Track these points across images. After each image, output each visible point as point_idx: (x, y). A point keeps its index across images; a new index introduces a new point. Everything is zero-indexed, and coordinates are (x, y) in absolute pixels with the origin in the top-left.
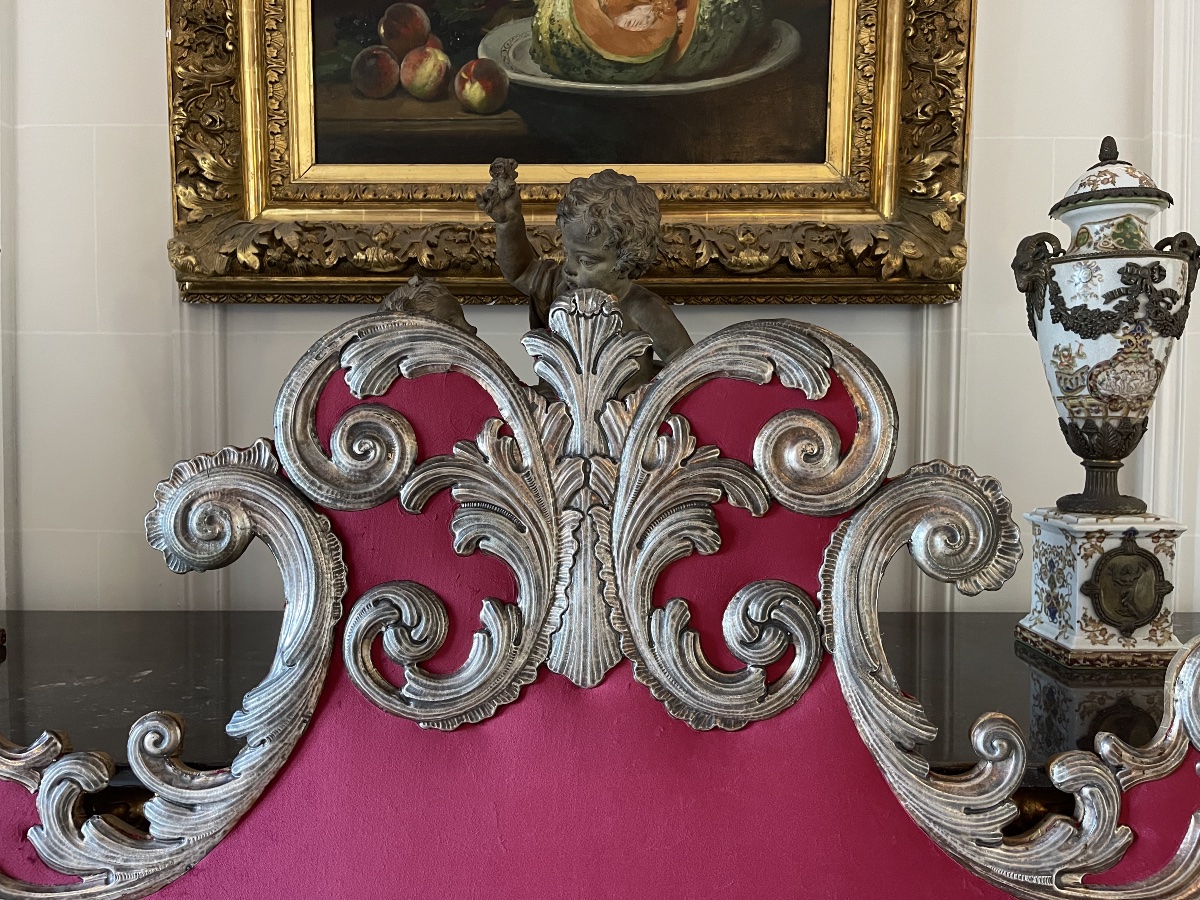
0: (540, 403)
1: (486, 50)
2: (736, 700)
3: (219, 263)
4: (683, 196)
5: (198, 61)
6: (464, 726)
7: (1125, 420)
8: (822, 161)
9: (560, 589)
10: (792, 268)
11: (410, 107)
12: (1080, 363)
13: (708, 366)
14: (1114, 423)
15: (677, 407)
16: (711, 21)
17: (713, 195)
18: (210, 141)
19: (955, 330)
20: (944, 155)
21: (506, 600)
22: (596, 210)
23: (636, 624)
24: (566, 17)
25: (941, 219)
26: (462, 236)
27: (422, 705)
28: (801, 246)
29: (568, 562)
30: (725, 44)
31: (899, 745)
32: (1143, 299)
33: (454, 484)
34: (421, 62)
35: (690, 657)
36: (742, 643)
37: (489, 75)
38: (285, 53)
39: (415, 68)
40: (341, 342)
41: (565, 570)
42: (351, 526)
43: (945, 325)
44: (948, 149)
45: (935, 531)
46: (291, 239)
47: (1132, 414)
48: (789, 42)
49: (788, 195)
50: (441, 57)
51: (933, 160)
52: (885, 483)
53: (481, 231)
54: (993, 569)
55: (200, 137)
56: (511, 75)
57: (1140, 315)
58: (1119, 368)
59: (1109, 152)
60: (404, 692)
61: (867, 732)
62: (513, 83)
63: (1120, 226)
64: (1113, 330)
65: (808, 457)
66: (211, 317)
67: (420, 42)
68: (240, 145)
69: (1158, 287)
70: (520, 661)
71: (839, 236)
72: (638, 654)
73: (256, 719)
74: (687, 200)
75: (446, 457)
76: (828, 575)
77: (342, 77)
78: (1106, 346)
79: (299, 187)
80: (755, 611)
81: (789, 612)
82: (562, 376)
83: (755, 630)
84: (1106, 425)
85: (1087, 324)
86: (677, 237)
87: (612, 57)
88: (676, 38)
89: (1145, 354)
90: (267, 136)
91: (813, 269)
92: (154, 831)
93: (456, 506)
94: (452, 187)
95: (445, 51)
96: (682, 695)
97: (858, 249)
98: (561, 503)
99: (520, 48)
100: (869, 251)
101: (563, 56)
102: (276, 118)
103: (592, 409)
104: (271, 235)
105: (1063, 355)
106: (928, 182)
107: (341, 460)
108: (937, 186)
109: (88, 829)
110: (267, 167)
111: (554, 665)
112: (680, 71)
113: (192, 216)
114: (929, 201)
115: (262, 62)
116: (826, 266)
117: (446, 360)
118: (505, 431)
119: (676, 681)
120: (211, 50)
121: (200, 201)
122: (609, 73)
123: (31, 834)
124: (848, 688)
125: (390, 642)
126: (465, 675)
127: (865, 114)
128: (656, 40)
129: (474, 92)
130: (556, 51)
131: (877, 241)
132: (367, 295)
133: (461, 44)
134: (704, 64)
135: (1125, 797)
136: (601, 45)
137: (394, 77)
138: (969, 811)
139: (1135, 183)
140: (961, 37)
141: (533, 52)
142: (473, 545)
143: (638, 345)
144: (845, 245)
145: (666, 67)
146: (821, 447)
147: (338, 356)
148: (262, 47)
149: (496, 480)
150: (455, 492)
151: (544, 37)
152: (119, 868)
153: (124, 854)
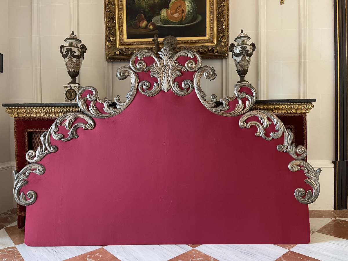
0: (160, 59)
1: (153, 21)
2: (183, 92)
3: (113, 54)
4: (184, 42)
5: (110, 24)
6: (152, 96)
7: (244, 69)
8: (206, 36)
9: (163, 81)
10: (200, 52)
11: (141, 30)
12: (237, 61)
13: (180, 55)
14: (242, 69)
15: (176, 60)
16: (188, 15)
17: (188, 42)
18: (112, 36)
19: (228, 62)
20: (222, 34)
21: (157, 82)
22: (168, 40)
23: (172, 84)
24: (165, 15)
25: (223, 44)
26: (150, 49)
27: (148, 93)
28: (202, 49)
29: (164, 77)
30: (190, 18)
31: (202, 97)
32: (244, 51)
33: (151, 69)
34: (143, 23)
35: (178, 87)
36: (184, 86)
37: (153, 24)
38: (122, 22)
39: (142, 24)
40: (137, 53)
41: (163, 79)
42: (139, 74)
43: (226, 62)
44: (223, 33)
45: (206, 73)
46: (124, 50)
47: (244, 68)
48: (200, 18)
49: (200, 41)
50: (146, 22)
51: (221, 35)
52: (201, 68)
53: (153, 48)
54: (213, 77)
55: (110, 35)
56: (157, 24)
57: (244, 53)
58: (242, 61)
59: (242, 32)
60: (146, 92)
61: (198, 96)
62: (157, 25)
63: (242, 42)
64: (240, 56)
65: (191, 65)
66: (110, 64)
67: (143, 20)
68: (116, 36)
69: (246, 49)
70: (159, 89)
71: (207, 47)
72: (172, 88)
73: (129, 95)
74: (184, 43)
75: (150, 66)
76: (194, 78)
77: (131, 26)
78: (240, 58)
79: (124, 43)
80: (185, 83)
81: (189, 82)
82: (163, 56)
83: (185, 85)
84: (241, 70)
85: (237, 55)
86: (183, 48)
87: (172, 21)
88: (182, 18)
89: (245, 59)
90: (120, 35)
91: (203, 52)
92: (118, 108)
93: (151, 72)
94: (148, 42)
95: (147, 21)
96: (177, 92)
97: (210, 49)
98: (163, 71)
99: (158, 20)
100: (212, 49)
101: (165, 21)
102: (121, 32)
103: (166, 60)
104: (121, 49)
105: (235, 60)
106: (221, 38)
107: (138, 66)
108: (222, 39)
109: (110, 108)
110: (120, 40)
111: (162, 89)
112: (183, 23)
113: (109, 47)
114: (221, 41)
115: (119, 24)
116: (205, 51)
117: (149, 55)
118: (156, 63)
119: (176, 90)
120: (112, 22)
121: (111, 45)
122: (172, 24)
123: (104, 109)
124: (196, 91)
125: (144, 87)
126: (152, 90)
127: (212, 28)
128: (179, 18)
129: (151, 27)
130: (164, 20)
131: (213, 48)
133: (149, 20)
134: (187, 22)
135: (228, 103)
136: (171, 19)
137: (139, 25)
138: (210, 104)
139: (244, 35)
140: (224, 16)
141: (160, 21)
142: (153, 76)
143: (172, 52)
144: (208, 48)
145: (181, 22)
146: (193, 63)
147: (137, 55)
148: (119, 21)
149: (155, 68)
150: (151, 70)
151: (162, 18)
152: (114, 111)
153: (114, 110)
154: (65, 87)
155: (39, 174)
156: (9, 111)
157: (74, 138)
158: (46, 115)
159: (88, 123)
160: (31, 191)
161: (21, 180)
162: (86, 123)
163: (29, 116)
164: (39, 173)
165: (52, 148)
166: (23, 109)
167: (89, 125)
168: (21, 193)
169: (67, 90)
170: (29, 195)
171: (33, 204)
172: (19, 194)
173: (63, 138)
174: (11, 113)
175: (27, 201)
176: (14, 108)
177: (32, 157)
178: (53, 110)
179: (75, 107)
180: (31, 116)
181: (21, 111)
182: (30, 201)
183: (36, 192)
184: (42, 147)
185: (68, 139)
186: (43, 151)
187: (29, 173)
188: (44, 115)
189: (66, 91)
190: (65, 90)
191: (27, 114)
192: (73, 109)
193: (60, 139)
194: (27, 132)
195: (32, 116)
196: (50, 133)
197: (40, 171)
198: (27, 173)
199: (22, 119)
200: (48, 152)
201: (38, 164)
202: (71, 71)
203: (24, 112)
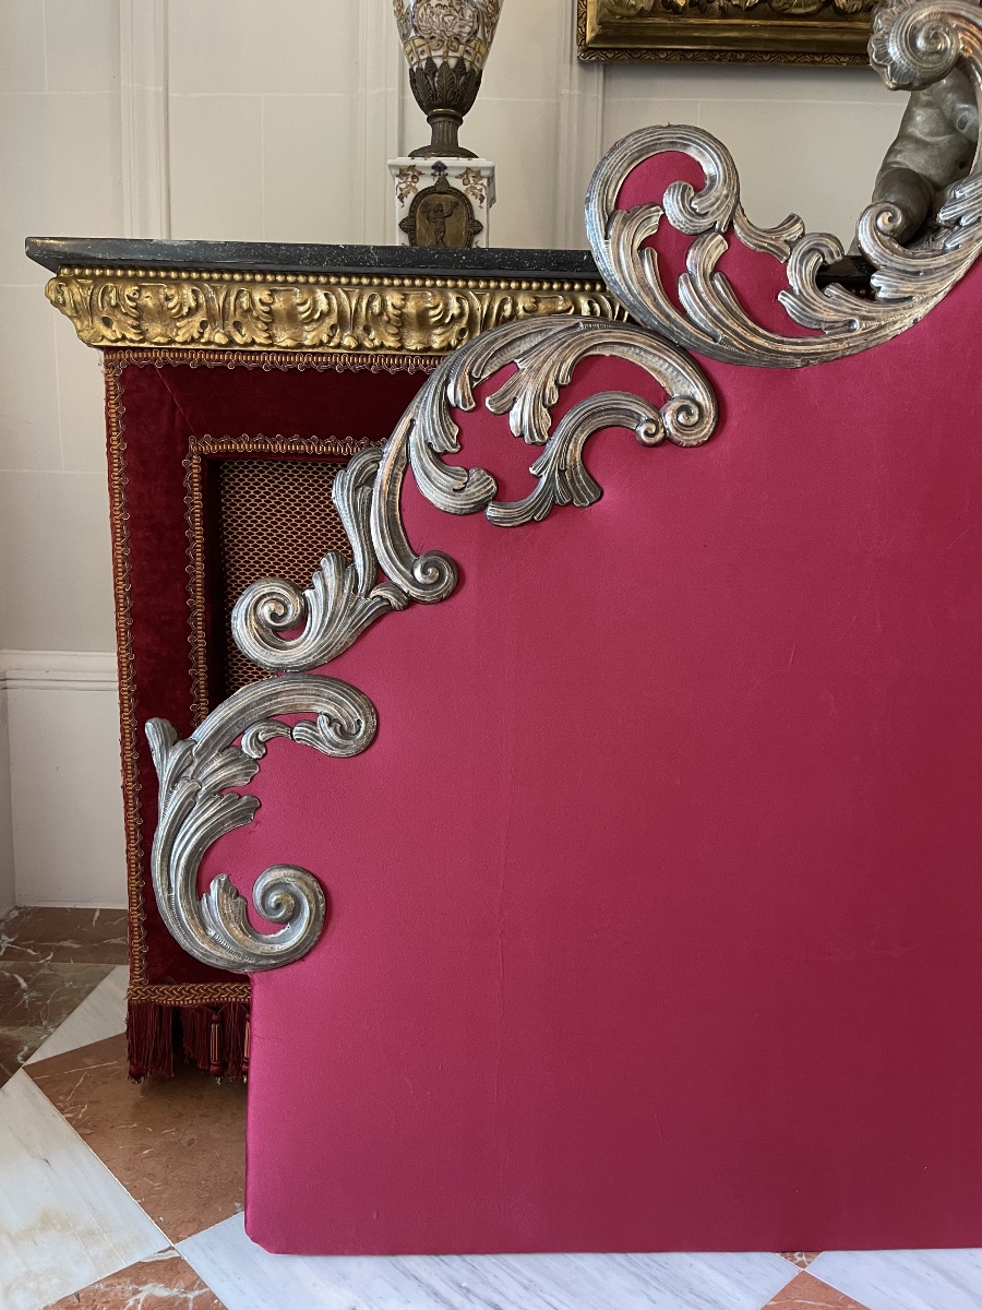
73: (975, 199)
92: (882, 293)
109: (832, 290)
123: (784, 297)
132: (755, 52)
152: (864, 318)
153: (865, 307)
154: (402, 173)
155: (337, 752)
156: (75, 293)
157: (571, 503)
158: (336, 340)
159: (668, 398)
160: (291, 872)
161: (210, 794)
162: (657, 397)
163: (220, 338)
164: (336, 745)
165: (424, 572)
166: (178, 283)
167: (689, 414)
168: (214, 887)
169: (411, 196)
170: (273, 899)
171: (302, 959)
172: (197, 885)
173: (498, 498)
174: (91, 310)
175: (257, 939)
176: (114, 278)
177: (276, 630)
178: (398, 303)
179: (551, 288)
180: (232, 342)
181: (168, 299)
182: (282, 940)
183: (324, 880)
184: (345, 561)
185: (536, 508)
186: (355, 590)
187: (264, 744)
188: (325, 339)
189: (408, 200)
190: (401, 198)
191: (203, 325)
192: (537, 301)
193: (481, 507)
194: (201, 454)
195: (238, 339)
196: (404, 463)
197: (344, 733)
198: (245, 741)
199: (167, 366)
200: (393, 601)
201: (324, 677)
202: (439, 62)
203: (186, 310)
